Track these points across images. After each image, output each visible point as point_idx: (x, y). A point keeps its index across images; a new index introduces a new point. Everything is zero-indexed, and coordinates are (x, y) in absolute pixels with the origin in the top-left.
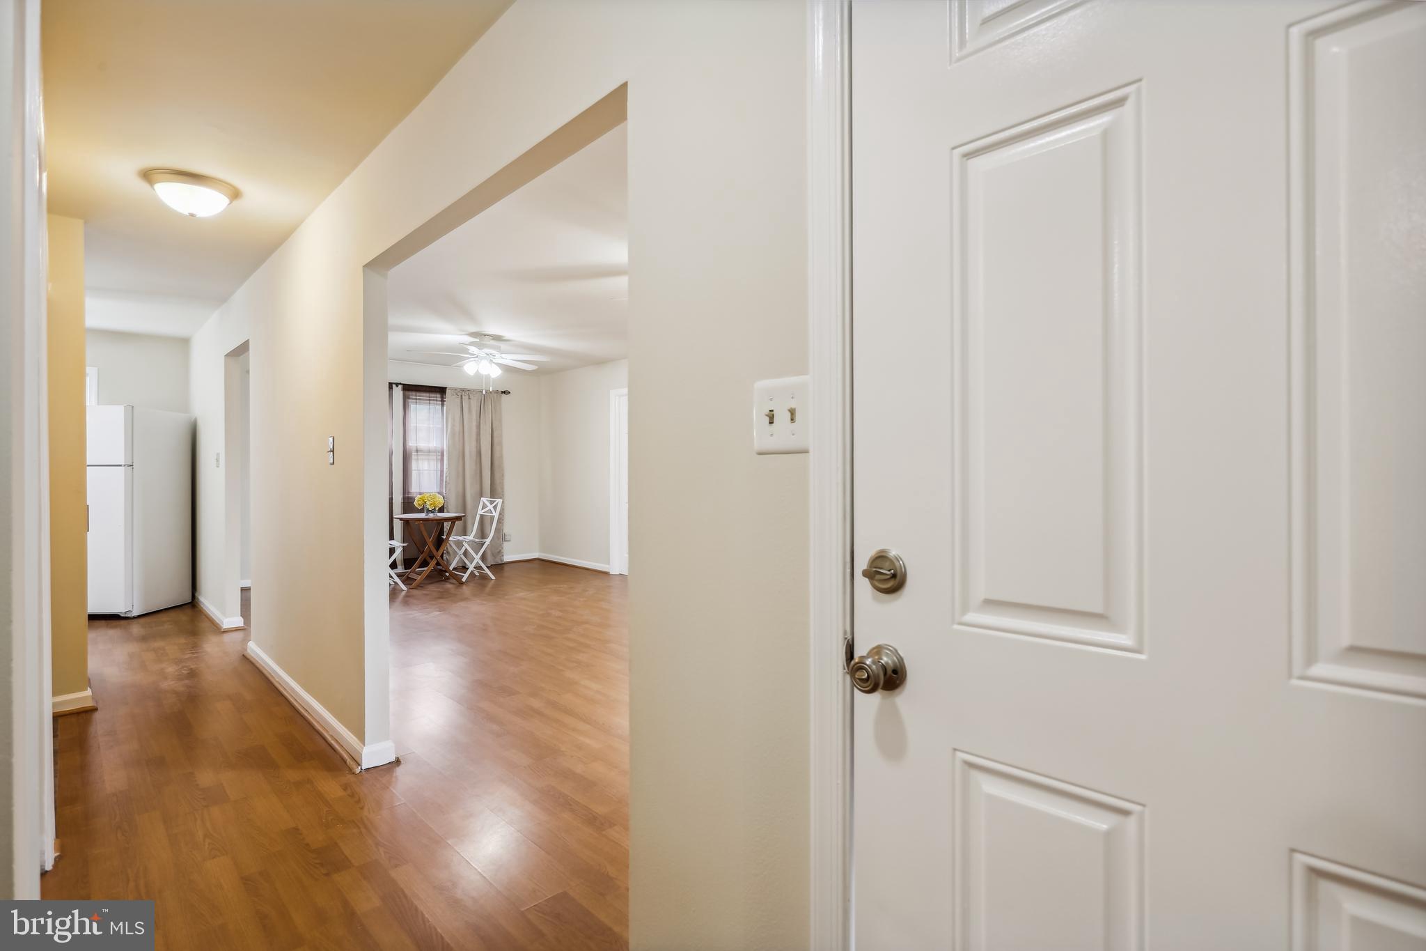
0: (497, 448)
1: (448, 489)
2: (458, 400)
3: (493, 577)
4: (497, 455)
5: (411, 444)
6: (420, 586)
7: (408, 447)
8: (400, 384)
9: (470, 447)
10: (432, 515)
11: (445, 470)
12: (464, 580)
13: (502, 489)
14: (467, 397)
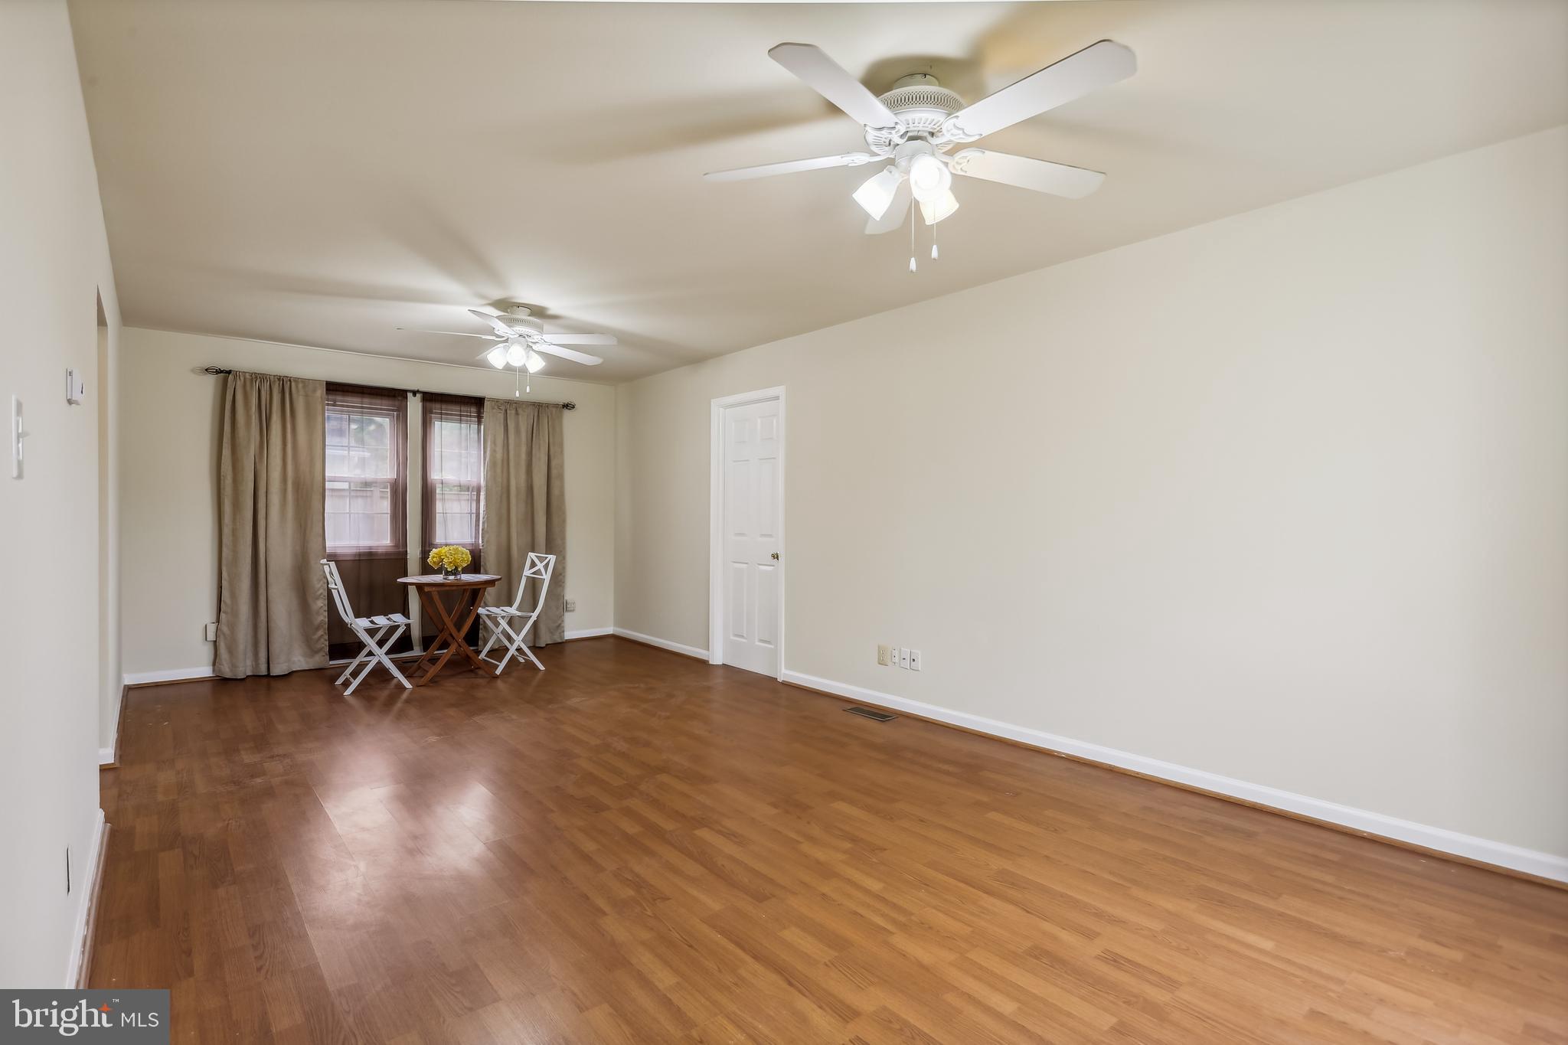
0: (555, 483)
1: (485, 540)
2: (501, 416)
3: (542, 668)
4: (555, 492)
5: (435, 476)
6: (434, 682)
7: (429, 480)
8: (418, 391)
9: (517, 481)
10: (452, 577)
11: (481, 512)
12: (498, 672)
13: (563, 539)
14: (513, 412)
